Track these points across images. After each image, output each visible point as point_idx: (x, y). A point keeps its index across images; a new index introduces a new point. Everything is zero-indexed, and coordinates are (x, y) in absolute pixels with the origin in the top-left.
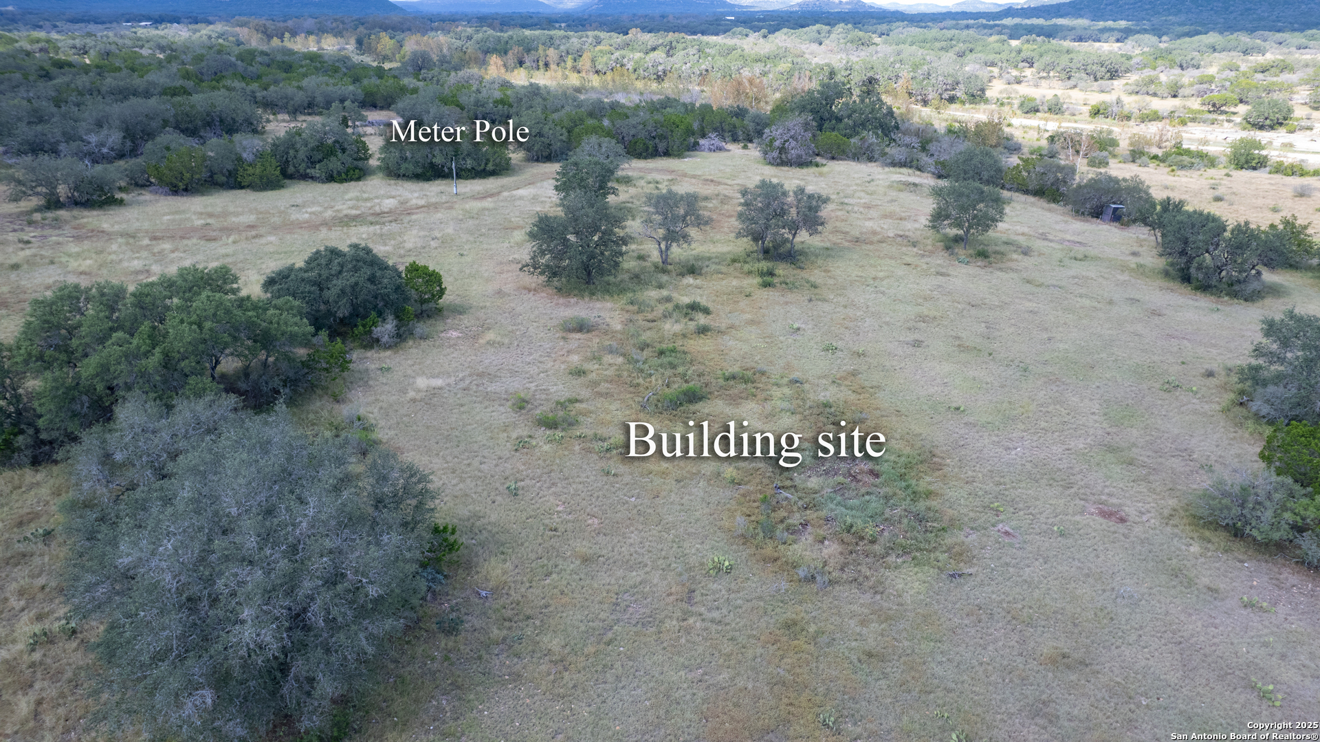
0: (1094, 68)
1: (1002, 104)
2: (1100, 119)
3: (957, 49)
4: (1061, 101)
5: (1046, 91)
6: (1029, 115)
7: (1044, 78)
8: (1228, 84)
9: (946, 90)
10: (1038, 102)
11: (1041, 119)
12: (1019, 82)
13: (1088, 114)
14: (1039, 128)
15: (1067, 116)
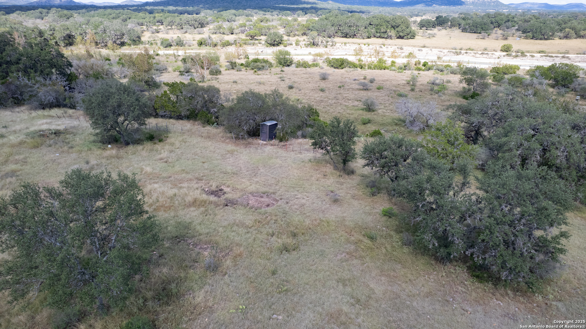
0: (192, 22)
1: (152, 44)
2: (203, 47)
3: (122, 17)
4: (182, 39)
5: (173, 35)
6: (167, 48)
7: (170, 29)
8: (252, 27)
9: (118, 39)
10: (170, 41)
11: (174, 50)
12: (158, 32)
13: (197, 45)
14: (174, 55)
15: (187, 46)
